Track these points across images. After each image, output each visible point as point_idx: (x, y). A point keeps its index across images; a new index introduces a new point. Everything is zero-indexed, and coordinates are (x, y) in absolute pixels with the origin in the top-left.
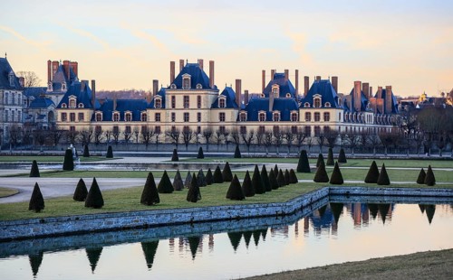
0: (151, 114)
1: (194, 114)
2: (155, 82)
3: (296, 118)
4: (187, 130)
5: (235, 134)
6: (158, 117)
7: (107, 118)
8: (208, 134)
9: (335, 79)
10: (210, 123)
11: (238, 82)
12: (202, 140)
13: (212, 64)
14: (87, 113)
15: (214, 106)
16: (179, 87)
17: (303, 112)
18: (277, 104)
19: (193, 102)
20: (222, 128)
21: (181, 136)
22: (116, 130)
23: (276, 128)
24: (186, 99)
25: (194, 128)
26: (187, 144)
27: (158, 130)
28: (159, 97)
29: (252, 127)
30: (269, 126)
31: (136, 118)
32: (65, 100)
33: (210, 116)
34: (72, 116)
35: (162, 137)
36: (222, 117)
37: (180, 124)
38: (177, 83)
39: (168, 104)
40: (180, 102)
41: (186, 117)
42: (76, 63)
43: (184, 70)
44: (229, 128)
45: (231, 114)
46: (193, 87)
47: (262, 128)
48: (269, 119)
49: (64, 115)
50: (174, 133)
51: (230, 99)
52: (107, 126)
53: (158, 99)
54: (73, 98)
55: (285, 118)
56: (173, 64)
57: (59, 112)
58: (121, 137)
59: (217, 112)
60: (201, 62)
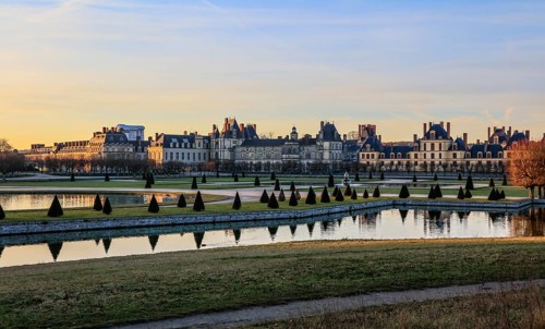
0: (412, 154)
1: (437, 154)
2: (415, 136)
3: (501, 156)
4: (433, 163)
5: (462, 166)
6: (416, 156)
7: (387, 157)
8: (445, 166)
9: (528, 132)
10: (447, 160)
11: (465, 135)
12: (442, 169)
13: (448, 124)
14: (376, 154)
15: (450, 149)
16: (428, 138)
17: (505, 152)
18: (489, 148)
19: (437, 148)
20: (455, 162)
21: (429, 167)
22: (392, 163)
23: (489, 162)
24: (433, 145)
25: (437, 162)
26: (432, 171)
27: (416, 163)
28: (416, 144)
29: (474, 161)
30: (484, 161)
31: (404, 157)
32: (364, 146)
33: (447, 155)
34: (368, 156)
35: (418, 168)
36: (455, 156)
37: (429, 159)
38: (427, 136)
39: (422, 148)
40: (429, 148)
41: (433, 156)
42: (375, 126)
43: (431, 128)
44: (459, 162)
45: (460, 154)
46: (437, 138)
47: (480, 162)
48: (484, 157)
49: (363, 156)
50: (425, 165)
51: (461, 144)
52: (387, 161)
53: (417, 145)
54: (368, 145)
55: (494, 156)
56: (425, 125)
57: (361, 154)
58: (394, 168)
59: (451, 153)
60: (442, 123)
